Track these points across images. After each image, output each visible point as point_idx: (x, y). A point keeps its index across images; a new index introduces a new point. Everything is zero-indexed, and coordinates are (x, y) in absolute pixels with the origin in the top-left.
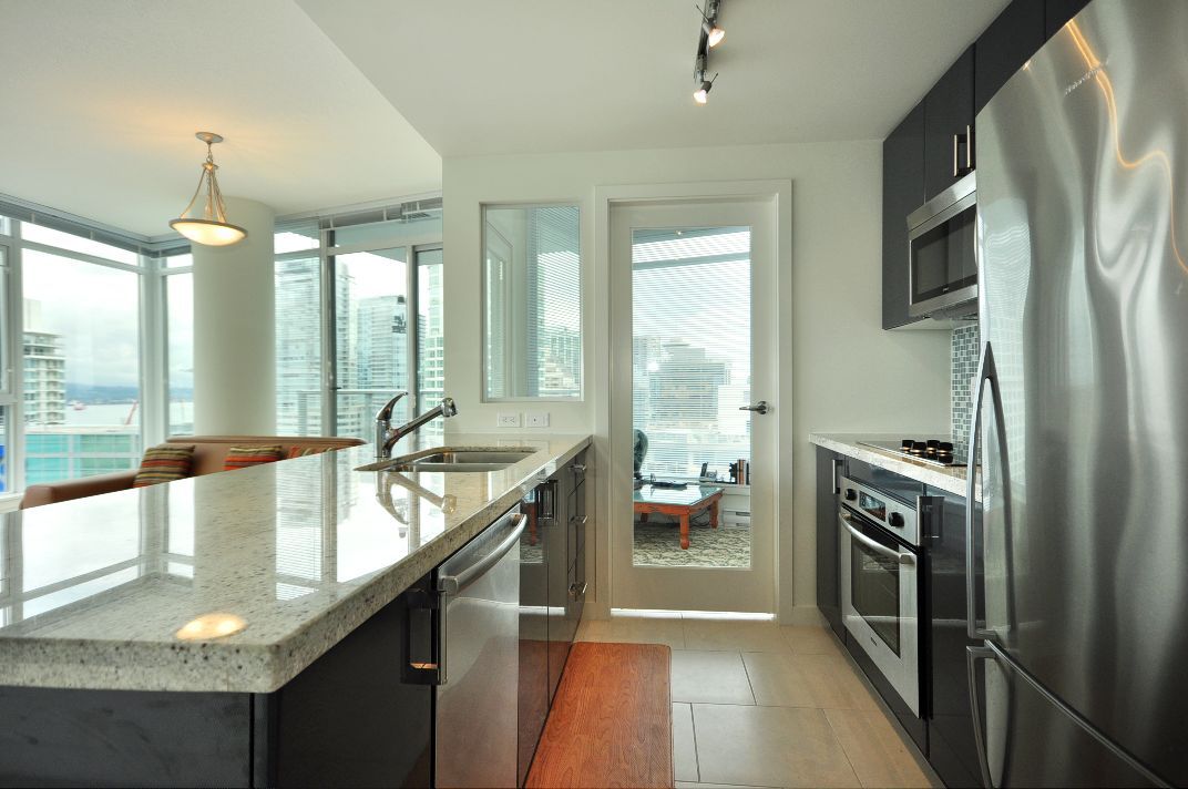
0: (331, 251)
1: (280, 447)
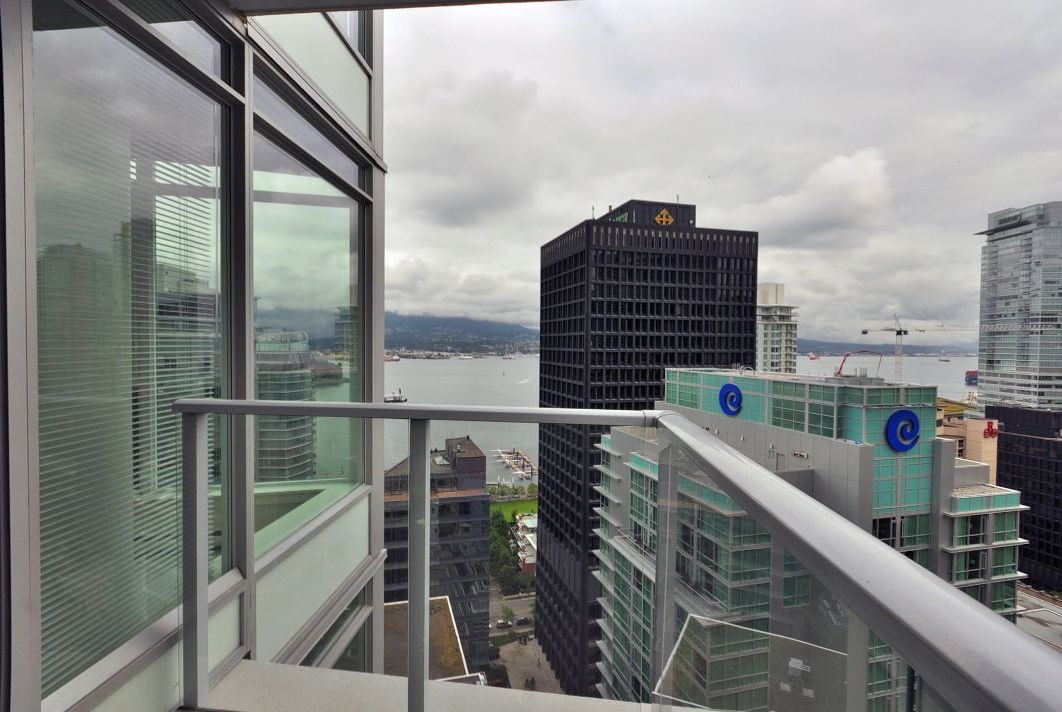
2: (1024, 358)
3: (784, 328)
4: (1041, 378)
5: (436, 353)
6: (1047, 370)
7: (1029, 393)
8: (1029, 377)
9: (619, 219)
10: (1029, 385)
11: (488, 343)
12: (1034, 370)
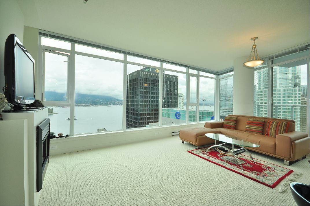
0: (272, 65)
1: (265, 120)
2: (226, 106)
3: (181, 99)
4: (229, 110)
5: (86, 105)
6: (230, 108)
7: (226, 113)
8: (226, 110)
9: (146, 70)
10: (226, 112)
11: (103, 102)
12: (227, 108)
